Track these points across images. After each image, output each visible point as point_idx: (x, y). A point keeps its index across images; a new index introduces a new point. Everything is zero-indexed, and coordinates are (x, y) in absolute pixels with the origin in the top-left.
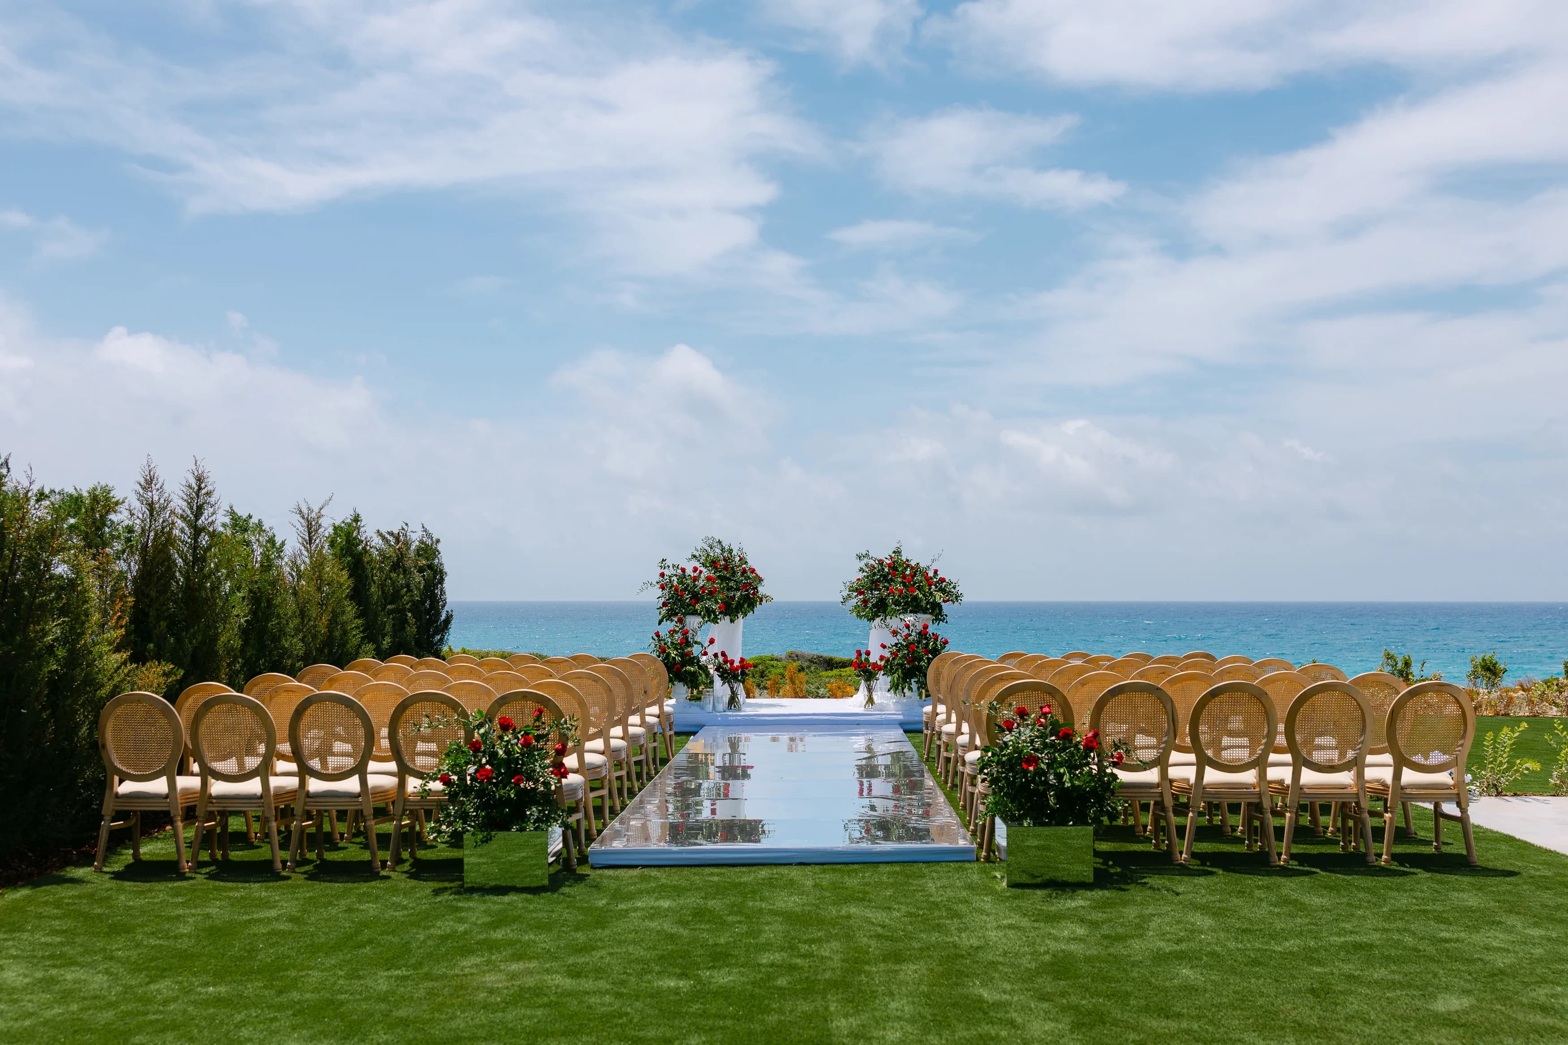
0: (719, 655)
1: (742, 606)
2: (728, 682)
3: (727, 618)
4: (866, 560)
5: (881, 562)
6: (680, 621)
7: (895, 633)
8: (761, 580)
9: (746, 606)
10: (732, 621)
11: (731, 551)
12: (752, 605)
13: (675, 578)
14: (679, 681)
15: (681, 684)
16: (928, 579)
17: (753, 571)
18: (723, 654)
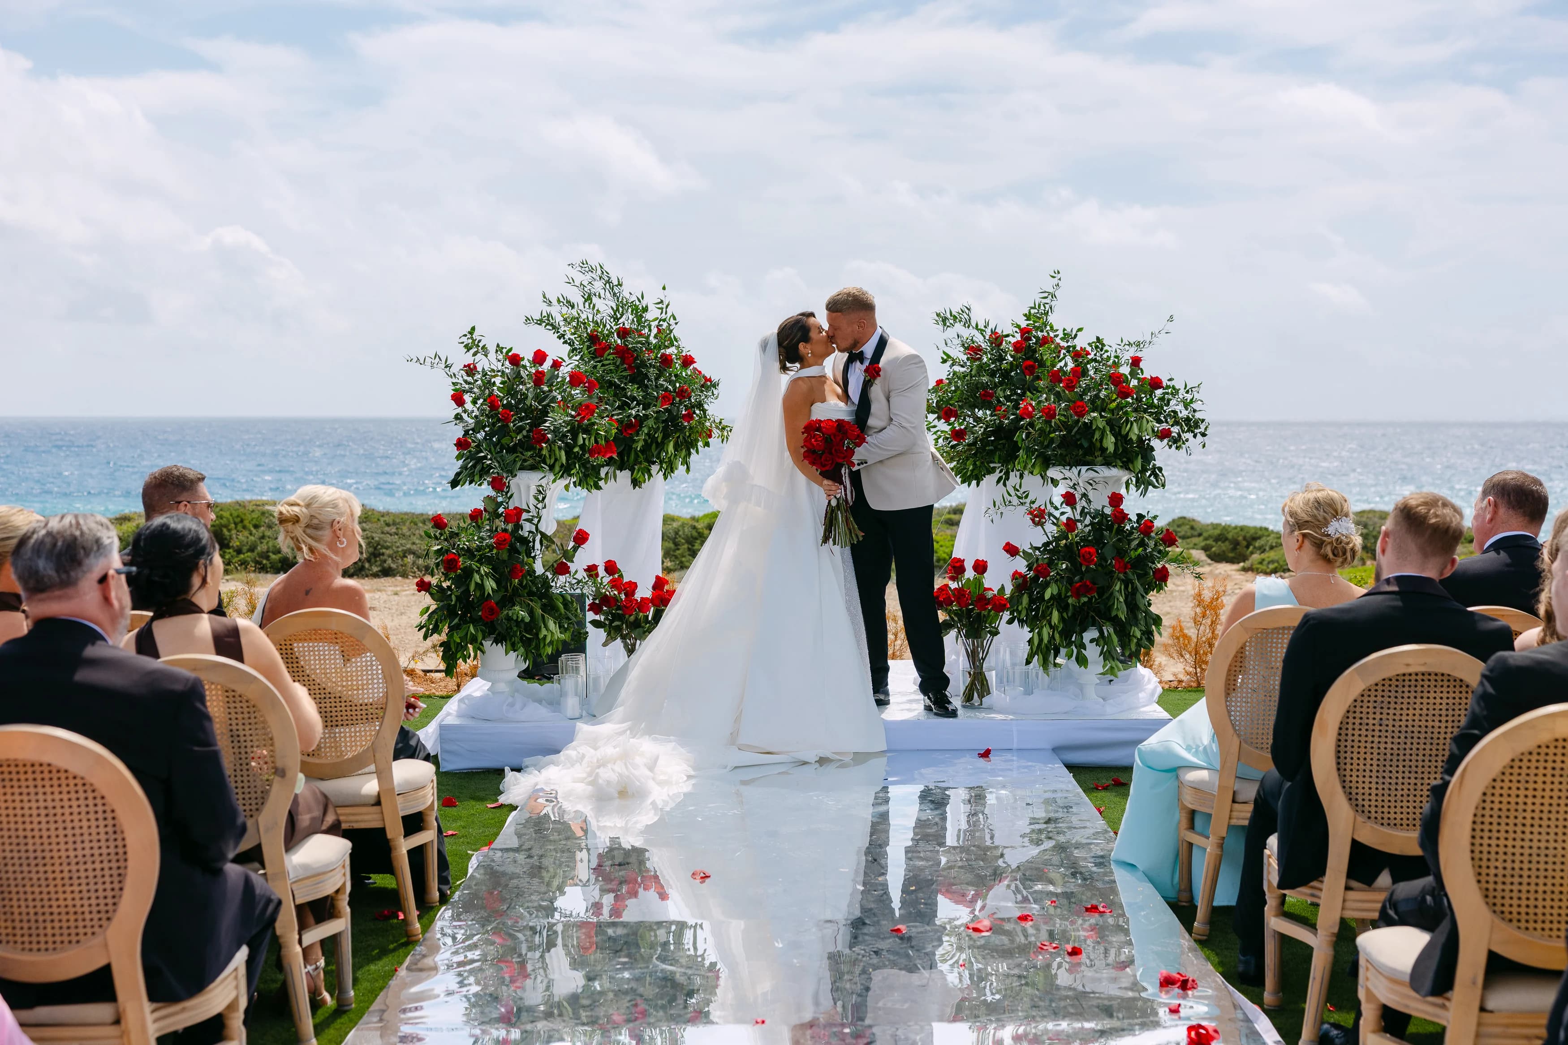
0: (601, 571)
1: (661, 446)
2: (623, 638)
3: (624, 476)
4: (959, 327)
5: (997, 340)
6: (498, 485)
7: (1038, 517)
8: (709, 385)
9: (671, 448)
10: (635, 483)
11: (639, 312)
12: (687, 446)
13: (498, 380)
14: (497, 641)
15: (500, 649)
16: (1117, 380)
17: (688, 361)
18: (611, 568)
